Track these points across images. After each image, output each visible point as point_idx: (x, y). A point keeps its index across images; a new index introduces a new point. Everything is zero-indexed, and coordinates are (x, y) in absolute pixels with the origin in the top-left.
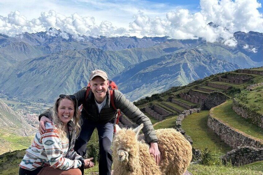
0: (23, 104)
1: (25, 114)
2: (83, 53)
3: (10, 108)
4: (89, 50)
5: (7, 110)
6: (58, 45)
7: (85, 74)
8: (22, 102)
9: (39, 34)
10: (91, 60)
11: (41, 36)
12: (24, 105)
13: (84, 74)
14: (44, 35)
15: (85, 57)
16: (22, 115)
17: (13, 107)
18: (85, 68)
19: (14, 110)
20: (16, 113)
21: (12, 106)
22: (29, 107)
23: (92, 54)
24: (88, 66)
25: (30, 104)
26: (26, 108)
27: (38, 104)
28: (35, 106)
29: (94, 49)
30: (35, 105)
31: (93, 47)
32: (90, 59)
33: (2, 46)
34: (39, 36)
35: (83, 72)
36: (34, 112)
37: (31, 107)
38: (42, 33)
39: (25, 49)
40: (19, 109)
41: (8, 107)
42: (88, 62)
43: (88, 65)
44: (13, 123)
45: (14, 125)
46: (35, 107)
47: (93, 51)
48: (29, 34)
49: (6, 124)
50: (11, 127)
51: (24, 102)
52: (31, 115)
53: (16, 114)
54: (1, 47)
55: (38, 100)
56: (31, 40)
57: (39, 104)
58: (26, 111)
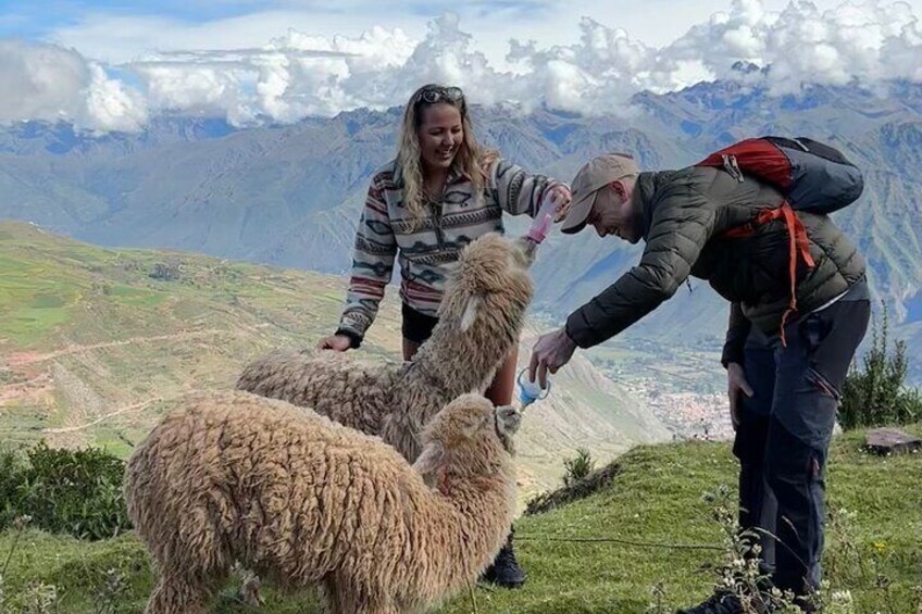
0: (644, 356)
1: (654, 395)
2: (866, 149)
3: (600, 372)
4: (890, 133)
5: (591, 381)
6: (767, 125)
7: (879, 230)
8: (640, 350)
9: (692, 94)
10: (902, 171)
11: (700, 101)
12: (649, 362)
13: (874, 230)
14: (709, 95)
15: (875, 162)
16: (642, 396)
17: (608, 368)
18: (877, 208)
19: (615, 379)
20: (620, 389)
21: (606, 364)
22: (664, 369)
23: (904, 147)
24: (890, 197)
25: (669, 358)
26: (657, 373)
27: (699, 354)
28: (687, 363)
29: (912, 125)
30: (688, 359)
31: (907, 121)
32: (896, 170)
33: (564, 153)
34: (692, 100)
35: (870, 222)
36: (685, 388)
37: (674, 369)
38: (703, 86)
39: (642, 154)
40: (632, 378)
41: (592, 368)
42: (888, 183)
43: (887, 195)
44: (611, 427)
45: (617, 434)
46: (687, 369)
47: (909, 137)
48: (657, 97)
49: (591, 432)
50: (608, 440)
51: (648, 349)
52: (674, 396)
53: (624, 394)
54: (561, 155)
55: (699, 343)
56: (664, 120)
57: (702, 357)
58: (658, 383)
